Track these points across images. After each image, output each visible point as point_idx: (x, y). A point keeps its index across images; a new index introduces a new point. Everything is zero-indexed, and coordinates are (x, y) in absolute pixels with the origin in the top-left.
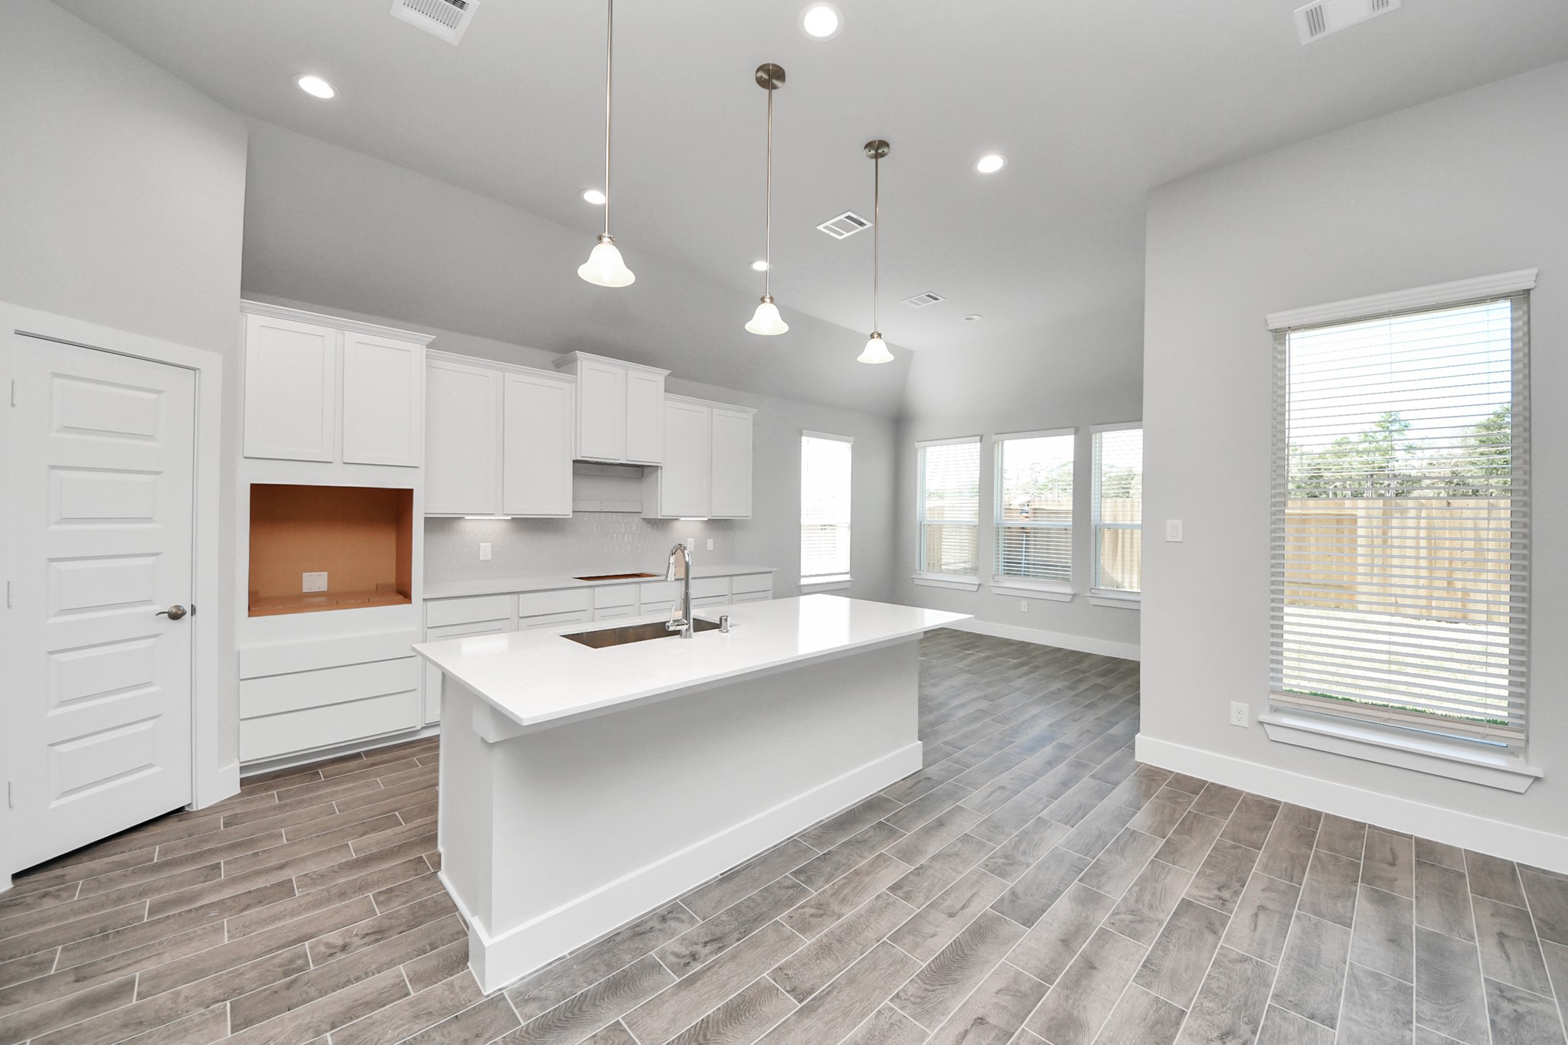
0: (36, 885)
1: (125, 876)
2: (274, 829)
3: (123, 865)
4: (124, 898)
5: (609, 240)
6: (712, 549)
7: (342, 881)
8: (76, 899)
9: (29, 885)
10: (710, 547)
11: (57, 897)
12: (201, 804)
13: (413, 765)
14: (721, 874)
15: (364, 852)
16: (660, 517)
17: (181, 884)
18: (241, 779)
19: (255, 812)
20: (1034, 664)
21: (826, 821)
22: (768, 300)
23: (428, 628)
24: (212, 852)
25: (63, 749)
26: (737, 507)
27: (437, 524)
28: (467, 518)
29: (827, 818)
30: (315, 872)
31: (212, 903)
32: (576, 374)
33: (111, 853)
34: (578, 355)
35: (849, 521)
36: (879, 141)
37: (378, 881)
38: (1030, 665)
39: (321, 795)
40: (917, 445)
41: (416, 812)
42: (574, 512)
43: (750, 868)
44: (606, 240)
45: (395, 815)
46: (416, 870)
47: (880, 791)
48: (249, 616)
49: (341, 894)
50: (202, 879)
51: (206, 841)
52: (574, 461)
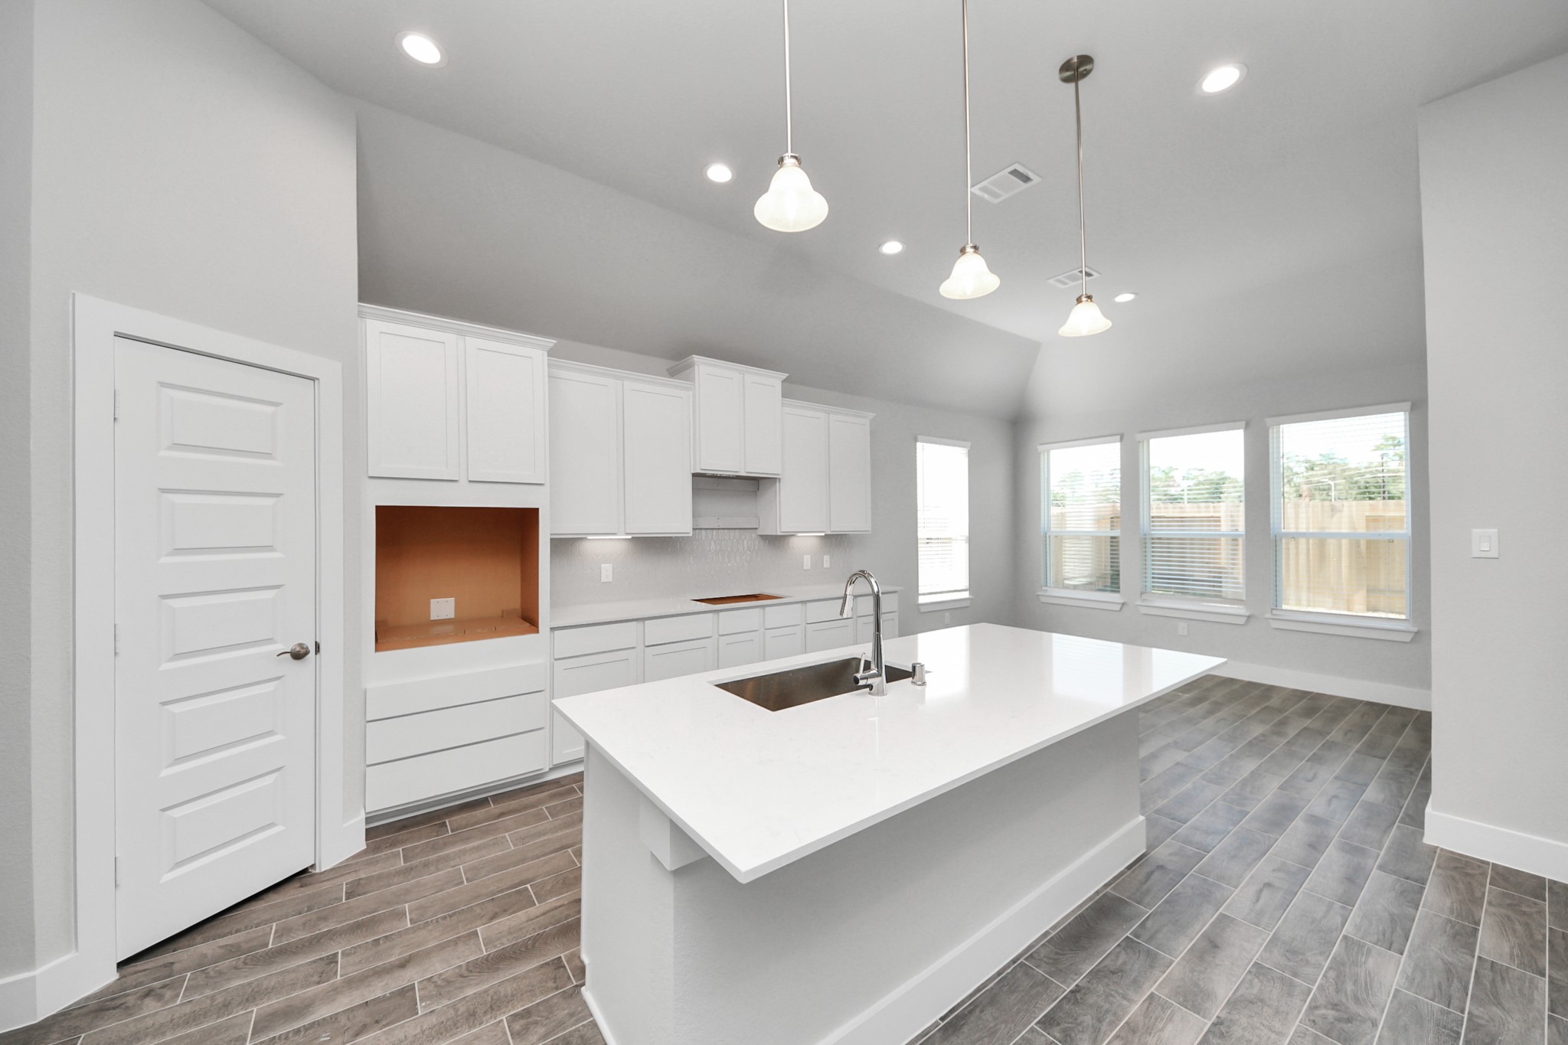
0: (141, 977)
1: (236, 968)
2: (398, 903)
3: (233, 951)
4: (229, 1003)
5: (794, 161)
6: (828, 566)
7: (470, 992)
8: (178, 1002)
9: (135, 976)
10: (827, 564)
11: (160, 997)
12: (325, 865)
13: (540, 817)
14: (942, 1019)
15: (495, 946)
16: (779, 534)
17: (293, 986)
18: (367, 830)
19: (379, 877)
20: (1212, 700)
21: (1053, 934)
22: (969, 250)
23: (556, 659)
24: (331, 935)
25: (176, 813)
26: (854, 519)
27: (563, 545)
28: (589, 538)
29: (1054, 928)
30: (441, 975)
31: (324, 1019)
32: (694, 382)
33: (227, 930)
34: (695, 359)
35: (967, 533)
36: (1079, 57)
37: (512, 996)
38: (1209, 701)
39: (447, 856)
40: (1040, 448)
41: (548, 887)
42: (694, 529)
43: (978, 1011)
44: (789, 161)
45: (527, 889)
46: (555, 979)
47: (1106, 886)
48: (376, 651)
49: (471, 1015)
50: (316, 978)
51: (325, 919)
52: (694, 475)
